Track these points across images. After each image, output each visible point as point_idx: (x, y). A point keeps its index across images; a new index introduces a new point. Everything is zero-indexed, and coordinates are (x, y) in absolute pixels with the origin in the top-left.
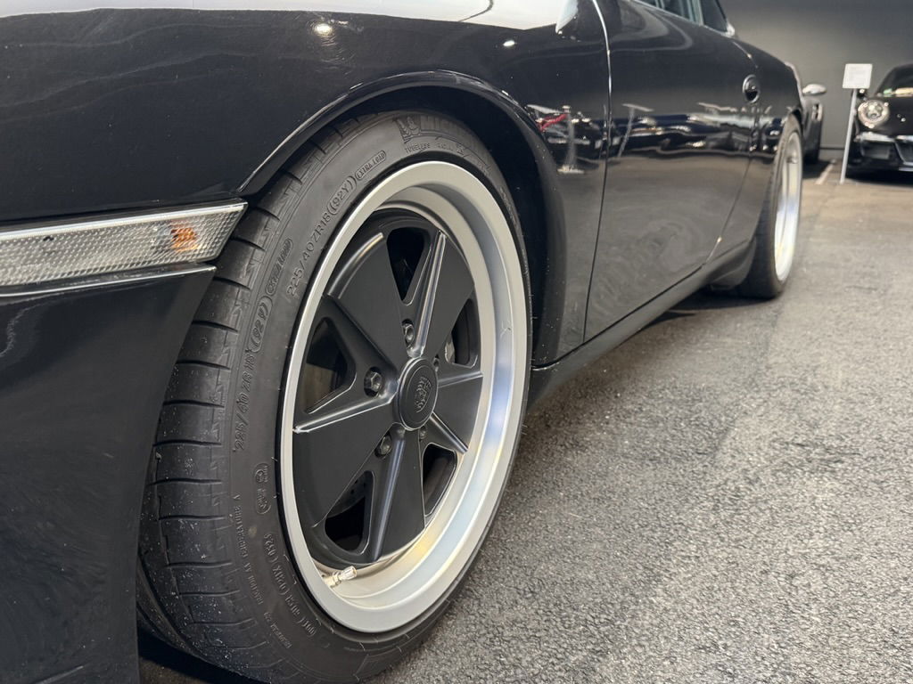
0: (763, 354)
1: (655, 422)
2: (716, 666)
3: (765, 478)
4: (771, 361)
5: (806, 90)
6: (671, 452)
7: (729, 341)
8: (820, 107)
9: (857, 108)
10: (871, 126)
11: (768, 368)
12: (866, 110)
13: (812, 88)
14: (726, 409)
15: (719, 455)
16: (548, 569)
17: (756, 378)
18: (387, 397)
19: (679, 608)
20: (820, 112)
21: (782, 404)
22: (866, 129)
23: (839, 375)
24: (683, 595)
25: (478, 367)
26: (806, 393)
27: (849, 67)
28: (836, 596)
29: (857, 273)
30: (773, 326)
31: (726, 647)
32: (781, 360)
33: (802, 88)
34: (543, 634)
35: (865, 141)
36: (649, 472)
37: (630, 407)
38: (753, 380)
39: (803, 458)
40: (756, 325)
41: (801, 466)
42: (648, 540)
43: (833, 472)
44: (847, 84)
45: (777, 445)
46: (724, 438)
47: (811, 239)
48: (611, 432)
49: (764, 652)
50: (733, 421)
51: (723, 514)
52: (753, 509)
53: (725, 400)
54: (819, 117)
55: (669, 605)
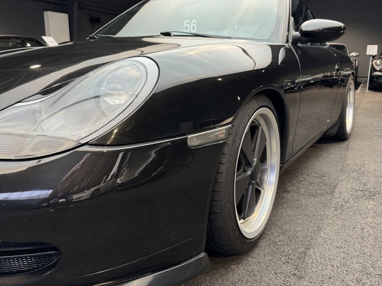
0: (344, 161)
1: (311, 184)
2: (343, 252)
3: (351, 201)
4: (348, 163)
5: (351, 55)
6: (319, 193)
7: (332, 156)
8: (357, 61)
9: (372, 62)
10: (378, 69)
11: (347, 165)
12: (376, 63)
13: (354, 54)
14: (334, 179)
15: (334, 194)
16: (286, 227)
17: (344, 169)
18: (249, 173)
19: (329, 237)
20: (357, 63)
21: (353, 177)
22: (376, 71)
23: (372, 168)
24: (330, 234)
25: (266, 165)
26: (361, 174)
27: (368, 46)
28: (377, 234)
29: (376, 130)
30: (347, 150)
31: (345, 247)
32: (351, 162)
33: (350, 54)
34: (290, 244)
35: (376, 75)
36: (312, 199)
37: (301, 179)
38: (342, 170)
39: (362, 195)
40: (341, 150)
41: (362, 197)
42: (316, 219)
43: (373, 199)
44: (368, 53)
45: (353, 191)
46: (335, 188)
47: (357, 116)
48: (296, 187)
49: (356, 248)
50: (338, 183)
51: (338, 212)
52: (348, 210)
53: (334, 176)
54: (357, 65)
55: (326, 236)
